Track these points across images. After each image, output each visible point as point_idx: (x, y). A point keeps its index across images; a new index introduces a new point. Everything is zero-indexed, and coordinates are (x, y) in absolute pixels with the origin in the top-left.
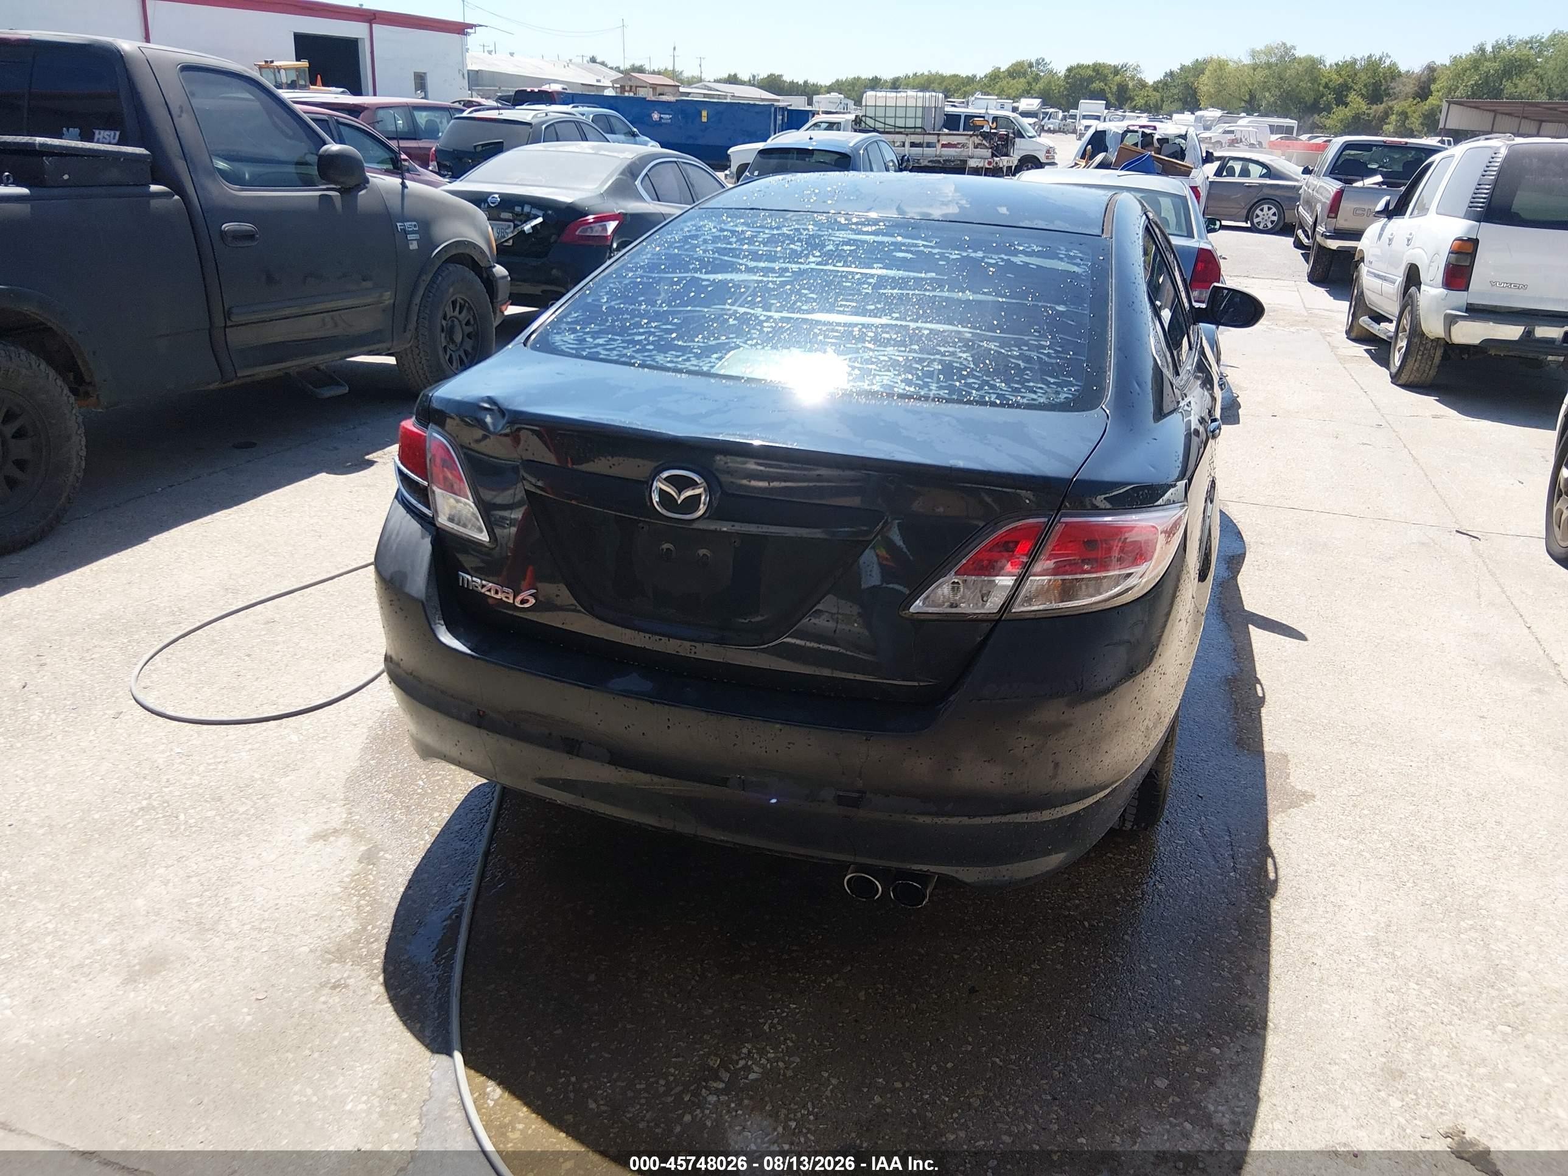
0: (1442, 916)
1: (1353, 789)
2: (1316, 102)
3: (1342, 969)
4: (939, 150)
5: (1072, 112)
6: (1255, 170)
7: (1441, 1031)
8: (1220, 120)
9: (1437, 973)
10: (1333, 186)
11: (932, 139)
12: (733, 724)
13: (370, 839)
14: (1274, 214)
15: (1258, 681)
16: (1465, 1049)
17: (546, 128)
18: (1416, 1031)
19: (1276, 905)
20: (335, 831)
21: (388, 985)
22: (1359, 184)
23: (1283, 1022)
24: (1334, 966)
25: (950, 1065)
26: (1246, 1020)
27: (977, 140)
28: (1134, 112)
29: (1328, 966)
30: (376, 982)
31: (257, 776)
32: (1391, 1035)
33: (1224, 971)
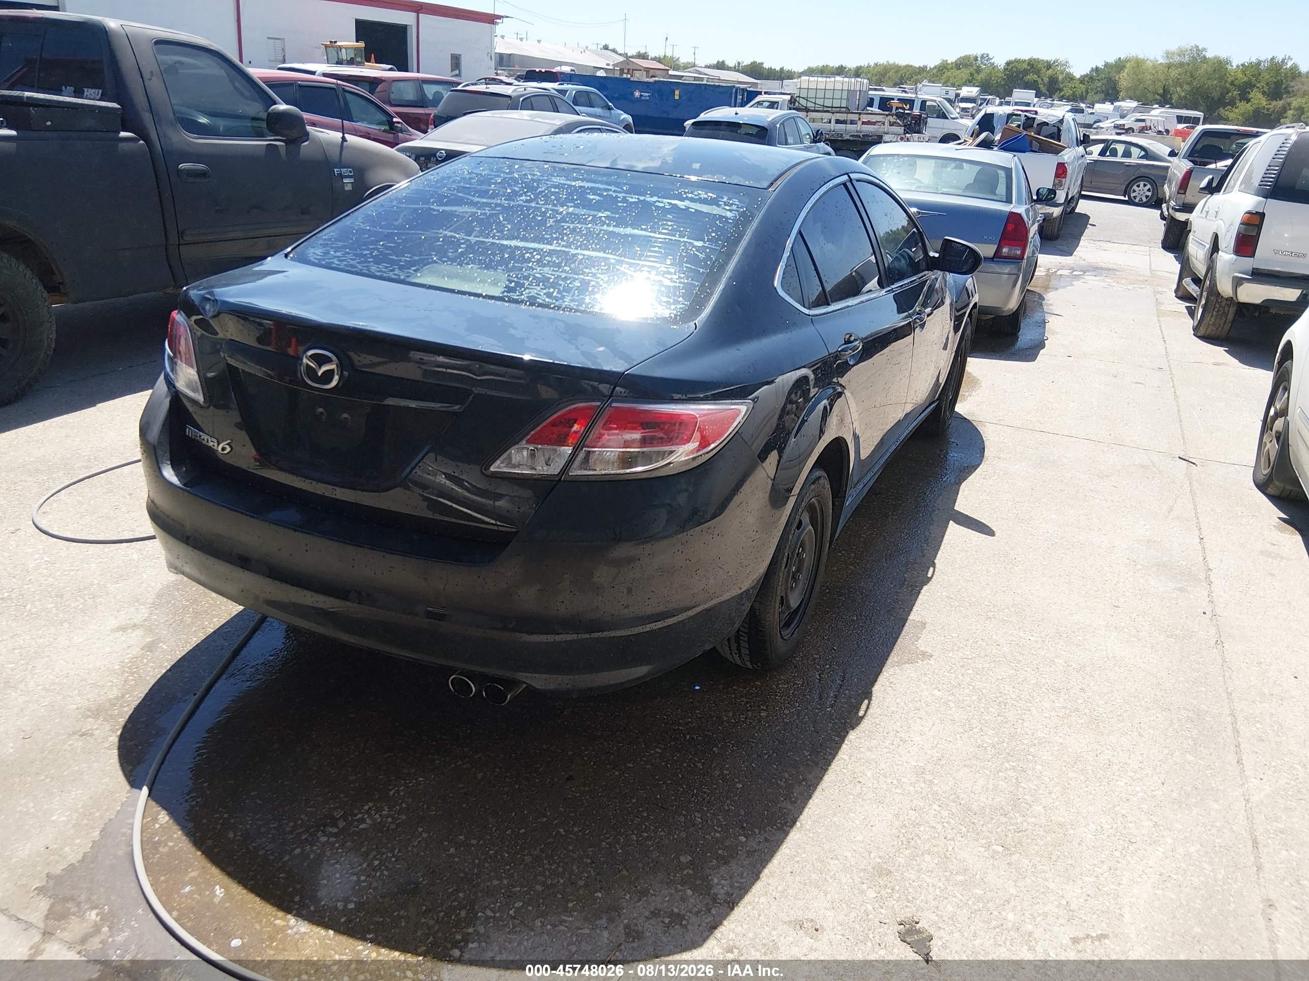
0: (990, 756)
1: (969, 653)
2: (1223, 96)
3: (881, 788)
4: (859, 126)
5: (1007, 99)
6: (1135, 151)
7: (941, 844)
8: (1135, 110)
9: (962, 799)
10: (1186, 165)
11: (855, 117)
12: (350, 551)
13: (158, 633)
14: (1149, 190)
15: (934, 565)
16: (954, 860)
17: (523, 100)
18: (919, 842)
19: (852, 736)
20: (135, 625)
21: (122, 738)
22: (1212, 166)
23: (810, 823)
24: (876, 785)
25: (522, 831)
26: (780, 819)
27: (892, 119)
28: (1062, 101)
29: (870, 785)
30: (114, 734)
31: (96, 582)
32: (896, 843)
33: (781, 780)
